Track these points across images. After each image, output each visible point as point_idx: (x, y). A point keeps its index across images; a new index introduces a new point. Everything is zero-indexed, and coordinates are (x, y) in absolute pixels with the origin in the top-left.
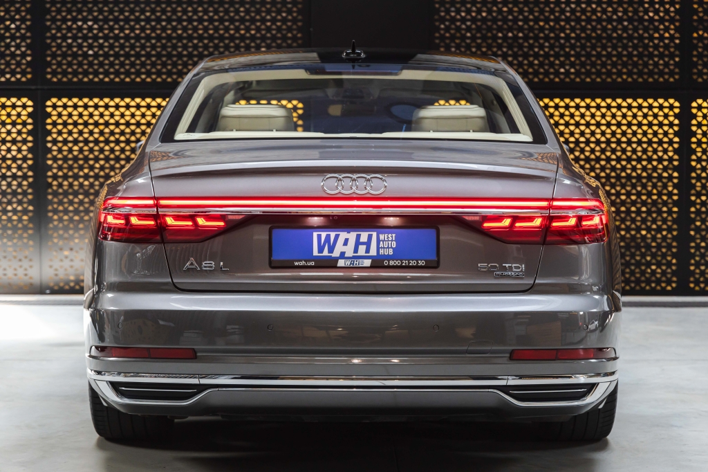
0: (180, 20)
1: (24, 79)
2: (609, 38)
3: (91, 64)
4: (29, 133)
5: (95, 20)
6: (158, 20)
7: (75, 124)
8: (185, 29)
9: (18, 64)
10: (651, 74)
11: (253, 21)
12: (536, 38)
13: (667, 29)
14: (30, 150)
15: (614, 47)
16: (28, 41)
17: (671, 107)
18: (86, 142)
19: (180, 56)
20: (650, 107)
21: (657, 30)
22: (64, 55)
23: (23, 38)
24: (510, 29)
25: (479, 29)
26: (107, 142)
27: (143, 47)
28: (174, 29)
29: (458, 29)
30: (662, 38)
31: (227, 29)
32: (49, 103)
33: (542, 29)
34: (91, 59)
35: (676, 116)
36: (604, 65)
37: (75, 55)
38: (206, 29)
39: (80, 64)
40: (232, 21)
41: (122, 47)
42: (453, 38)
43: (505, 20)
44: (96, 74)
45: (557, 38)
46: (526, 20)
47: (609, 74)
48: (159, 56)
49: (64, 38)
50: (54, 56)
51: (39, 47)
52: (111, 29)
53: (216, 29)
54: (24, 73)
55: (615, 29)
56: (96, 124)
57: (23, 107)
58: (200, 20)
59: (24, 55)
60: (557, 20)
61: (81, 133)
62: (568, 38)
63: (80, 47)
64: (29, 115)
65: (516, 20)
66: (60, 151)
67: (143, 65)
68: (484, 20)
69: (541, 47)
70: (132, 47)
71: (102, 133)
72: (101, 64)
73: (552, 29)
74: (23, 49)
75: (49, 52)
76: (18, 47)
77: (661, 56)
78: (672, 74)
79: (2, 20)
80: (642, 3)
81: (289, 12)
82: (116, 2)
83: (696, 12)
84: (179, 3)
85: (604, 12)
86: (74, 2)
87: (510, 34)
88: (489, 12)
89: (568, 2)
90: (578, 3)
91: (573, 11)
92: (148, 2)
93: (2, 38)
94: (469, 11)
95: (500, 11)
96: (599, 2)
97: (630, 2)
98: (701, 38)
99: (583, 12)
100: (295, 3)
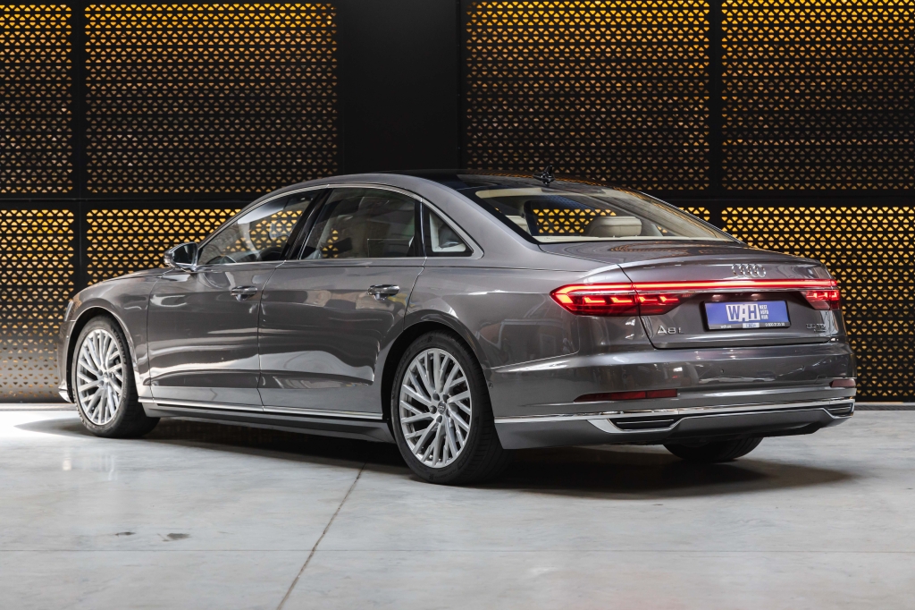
0: (217, 133)
1: (65, 191)
2: (640, 147)
3: (130, 176)
4: (70, 244)
5: (135, 133)
6: (196, 133)
7: (115, 235)
8: (222, 141)
9: (60, 176)
11: (289, 133)
12: (567, 148)
13: (697, 138)
14: (70, 260)
15: (644, 156)
16: (69, 154)
17: (702, 215)
18: (126, 252)
19: (217, 167)
21: (686, 139)
22: (104, 168)
23: (64, 151)
24: (541, 139)
25: (511, 140)
26: (146, 252)
27: (181, 159)
28: (212, 141)
29: (491, 139)
30: (691, 147)
31: (263, 141)
32: (89, 214)
33: (572, 139)
34: (130, 171)
37: (115, 168)
38: (243, 141)
39: (120, 176)
40: (268, 133)
41: (161, 159)
42: (485, 148)
43: (536, 130)
44: (136, 185)
45: (588, 148)
46: (557, 130)
48: (197, 167)
49: (105, 151)
50: (94, 168)
51: (80, 160)
52: (150, 141)
53: (253, 141)
54: (65, 185)
55: (645, 139)
56: (136, 235)
57: (64, 218)
58: (237, 133)
59: (65, 168)
60: (588, 130)
61: (120, 243)
62: (598, 147)
63: (120, 159)
64: (70, 226)
65: (547, 130)
66: (100, 261)
67: (181, 176)
68: (516, 130)
69: (573, 156)
70: (171, 159)
71: (141, 243)
72: (140, 176)
73: (583, 139)
74: (64, 162)
75: (89, 165)
76: (59, 159)
77: (691, 165)
78: (701, 182)
79: (44, 133)
80: (670, 113)
81: (324, 124)
82: (155, 115)
83: (725, 121)
84: (217, 115)
85: (634, 121)
86: (114, 115)
87: (542, 144)
88: (521, 122)
89: (598, 113)
90: (608, 113)
91: (603, 122)
92: (186, 115)
93: (44, 151)
94: (500, 122)
95: (531, 122)
96: (629, 113)
97: (660, 113)
98: (730, 147)
99: (614, 121)
100: (329, 115)
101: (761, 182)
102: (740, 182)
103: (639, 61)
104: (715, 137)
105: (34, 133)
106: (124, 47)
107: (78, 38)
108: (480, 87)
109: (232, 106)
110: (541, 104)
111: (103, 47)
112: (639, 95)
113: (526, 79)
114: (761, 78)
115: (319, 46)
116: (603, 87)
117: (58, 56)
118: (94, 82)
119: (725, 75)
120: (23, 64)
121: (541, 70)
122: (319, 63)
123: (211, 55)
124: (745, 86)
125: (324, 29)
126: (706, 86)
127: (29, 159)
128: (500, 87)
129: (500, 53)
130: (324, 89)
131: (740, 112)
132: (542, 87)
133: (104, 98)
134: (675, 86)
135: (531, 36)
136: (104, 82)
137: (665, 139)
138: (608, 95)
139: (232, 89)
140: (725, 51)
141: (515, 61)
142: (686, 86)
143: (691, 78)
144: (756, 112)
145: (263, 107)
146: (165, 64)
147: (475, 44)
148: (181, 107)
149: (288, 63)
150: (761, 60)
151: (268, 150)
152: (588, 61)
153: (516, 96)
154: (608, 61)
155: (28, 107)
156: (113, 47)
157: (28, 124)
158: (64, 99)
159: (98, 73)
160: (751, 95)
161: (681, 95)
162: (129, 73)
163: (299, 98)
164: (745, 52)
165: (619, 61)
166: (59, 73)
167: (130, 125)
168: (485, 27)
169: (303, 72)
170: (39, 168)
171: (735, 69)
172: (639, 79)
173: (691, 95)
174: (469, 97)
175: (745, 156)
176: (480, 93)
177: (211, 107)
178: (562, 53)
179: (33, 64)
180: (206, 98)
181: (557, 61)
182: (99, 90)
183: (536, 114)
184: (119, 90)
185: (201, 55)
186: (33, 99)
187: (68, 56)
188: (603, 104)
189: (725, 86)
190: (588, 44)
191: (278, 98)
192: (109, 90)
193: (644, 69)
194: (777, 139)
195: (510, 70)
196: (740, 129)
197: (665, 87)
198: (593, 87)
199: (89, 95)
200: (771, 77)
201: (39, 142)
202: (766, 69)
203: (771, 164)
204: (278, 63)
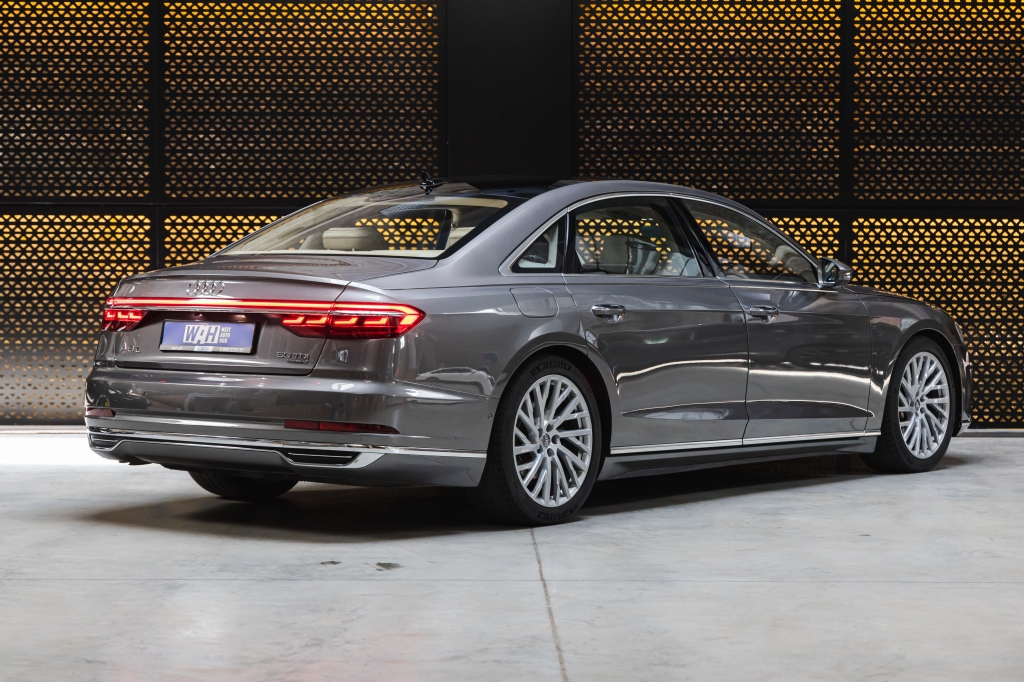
0: (307, 133)
1: (141, 195)
2: (765, 153)
3: (212, 179)
5: (218, 133)
8: (313, 142)
10: (809, 191)
11: (386, 133)
12: (687, 153)
13: (826, 144)
15: (770, 162)
16: (146, 155)
17: (831, 226)
19: (307, 170)
20: (809, 226)
21: (815, 144)
24: (659, 143)
25: (626, 143)
27: (268, 161)
29: (604, 143)
30: (820, 153)
31: (358, 143)
32: (168, 221)
33: (693, 143)
35: (836, 236)
36: (759, 181)
37: (196, 170)
39: (201, 179)
40: (363, 133)
42: (598, 152)
43: (654, 133)
45: (709, 153)
46: (676, 134)
47: (764, 191)
49: (184, 151)
50: (173, 170)
51: (157, 161)
52: (235, 142)
53: (346, 142)
54: (141, 189)
55: (770, 144)
59: (141, 170)
60: (709, 134)
61: (201, 252)
62: (720, 152)
63: (201, 161)
64: (146, 233)
65: (665, 134)
67: (268, 180)
68: (631, 133)
69: (693, 162)
72: (224, 179)
73: (704, 143)
74: (140, 163)
76: (135, 160)
77: (820, 172)
78: (831, 191)
79: (118, 132)
80: (799, 116)
81: (424, 124)
82: (240, 114)
83: (857, 125)
84: (307, 114)
85: (759, 125)
86: (195, 113)
87: (659, 149)
88: (637, 125)
89: (721, 115)
90: (731, 115)
91: (726, 124)
92: (274, 114)
93: (118, 151)
94: (615, 124)
95: (648, 124)
96: (754, 115)
97: (787, 115)
98: (862, 153)
99: (737, 125)
100: (430, 115)
101: (895, 191)
102: (872, 191)
103: (765, 59)
104: (846, 142)
105: (107, 132)
106: (206, 39)
107: (157, 28)
108: (593, 86)
109: (324, 105)
110: (659, 105)
111: (184, 39)
112: (765, 97)
113: (643, 78)
114: (896, 79)
115: (419, 40)
116: (726, 87)
117: (135, 48)
118: (173, 76)
119: (857, 75)
120: (95, 57)
121: (660, 68)
122: (419, 59)
123: (301, 49)
124: (879, 88)
125: (424, 21)
126: (836, 87)
127: (101, 160)
128: (615, 87)
129: (615, 49)
130: (424, 87)
131: (873, 116)
132: (659, 87)
133: (184, 95)
134: (804, 87)
135: (649, 31)
136: (184, 76)
137: (792, 144)
138: (732, 96)
139: (324, 86)
140: (858, 50)
141: (632, 59)
142: (815, 87)
143: (820, 78)
144: (890, 116)
145: (357, 105)
146: (251, 58)
147: (588, 40)
148: (268, 104)
149: (385, 58)
150: (896, 60)
151: (363, 152)
152: (710, 59)
153: (632, 96)
154: (732, 59)
155: (101, 104)
156: (195, 39)
157: (101, 122)
158: (140, 94)
159: (178, 67)
160: (885, 97)
161: (809, 97)
162: (212, 67)
163: (396, 96)
164: (879, 50)
165: (743, 59)
166: (135, 66)
167: (212, 123)
168: (599, 21)
169: (402, 68)
170: (113, 170)
171: (868, 69)
172: (765, 78)
173: (820, 97)
174: (581, 96)
175: (878, 163)
176: (593, 93)
177: (302, 105)
178: (682, 50)
179: (107, 57)
180: (296, 95)
181: (676, 59)
182: (179, 86)
183: (654, 115)
184: (201, 86)
185: (290, 48)
186: (107, 94)
187: (145, 48)
188: (726, 106)
189: (857, 88)
190: (710, 40)
191: (374, 96)
192: (190, 86)
193: (771, 69)
194: (912, 145)
195: (626, 68)
196: (873, 134)
197: (793, 88)
198: (715, 87)
199: (168, 91)
200: (907, 78)
201: (112, 141)
202: (901, 69)
203: (906, 172)
204: (374, 58)
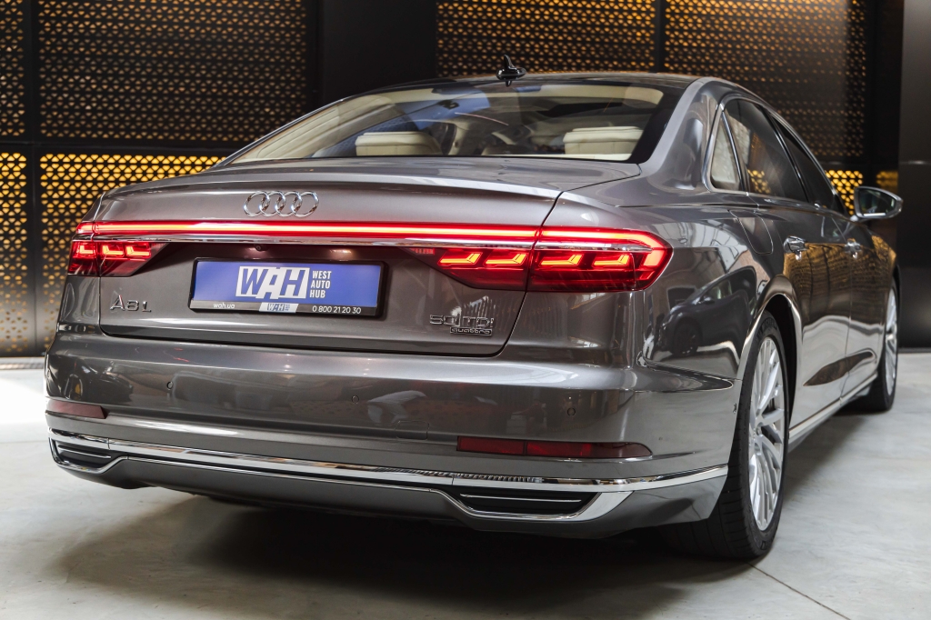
0: (182, 78)
1: (16, 134)
3: (88, 120)
4: (22, 190)
6: (160, 77)
7: (72, 181)
8: (187, 87)
9: (10, 118)
11: (257, 80)
14: (23, 208)
16: (21, 94)
18: (84, 199)
19: (182, 113)
22: (60, 110)
23: (15, 90)
27: (144, 103)
28: (177, 86)
31: (230, 88)
32: (44, 159)
34: (89, 114)
37: (72, 110)
38: (209, 88)
39: (77, 120)
40: (236, 80)
41: (122, 103)
44: (94, 130)
49: (60, 92)
50: (49, 110)
51: (32, 101)
52: (111, 84)
53: (220, 88)
54: (16, 128)
56: (95, 182)
57: (15, 163)
58: (203, 78)
61: (78, 190)
63: (77, 102)
64: (22, 171)
66: (56, 208)
67: (144, 121)
70: (133, 103)
72: (100, 120)
74: (15, 102)
75: (43, 106)
76: (9, 99)
81: (293, 73)
82: (116, 57)
84: (182, 60)
86: (71, 55)
92: (149, 58)
100: (298, 64)
109: (198, 51)
118: (47, 18)
130: (293, 38)
133: (59, 36)
136: (59, 19)
139: (198, 33)
145: (230, 52)
148: (143, 49)
158: (14, 35)
159: (53, 9)
163: (267, 45)
167: (88, 65)
169: (272, 19)
177: (176, 50)
180: (171, 41)
182: (53, 27)
184: (76, 28)
191: (246, 44)
192: (65, 28)
199: (42, 32)
